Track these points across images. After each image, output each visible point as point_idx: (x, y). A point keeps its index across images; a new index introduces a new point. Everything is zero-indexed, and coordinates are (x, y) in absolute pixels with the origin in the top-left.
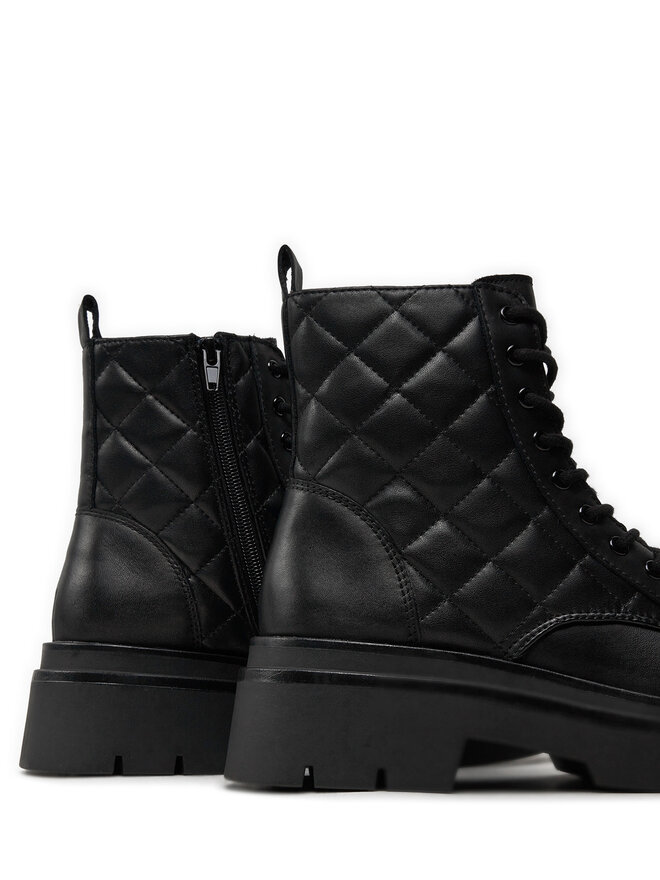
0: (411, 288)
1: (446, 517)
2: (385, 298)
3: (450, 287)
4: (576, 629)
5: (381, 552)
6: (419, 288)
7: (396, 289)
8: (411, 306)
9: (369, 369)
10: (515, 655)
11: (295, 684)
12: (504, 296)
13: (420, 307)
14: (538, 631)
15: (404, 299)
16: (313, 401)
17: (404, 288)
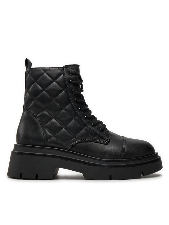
0: (48, 68)
1: (55, 118)
2: (43, 70)
3: (57, 67)
4: (83, 143)
5: (40, 126)
6: (51, 68)
7: (45, 68)
8: (48, 72)
9: (38, 86)
10: (69, 149)
11: (19, 155)
12: (70, 69)
13: (50, 72)
14: (73, 144)
15: (47, 70)
16: (28, 93)
17: (47, 68)
